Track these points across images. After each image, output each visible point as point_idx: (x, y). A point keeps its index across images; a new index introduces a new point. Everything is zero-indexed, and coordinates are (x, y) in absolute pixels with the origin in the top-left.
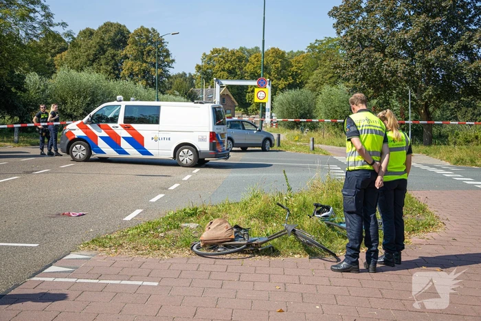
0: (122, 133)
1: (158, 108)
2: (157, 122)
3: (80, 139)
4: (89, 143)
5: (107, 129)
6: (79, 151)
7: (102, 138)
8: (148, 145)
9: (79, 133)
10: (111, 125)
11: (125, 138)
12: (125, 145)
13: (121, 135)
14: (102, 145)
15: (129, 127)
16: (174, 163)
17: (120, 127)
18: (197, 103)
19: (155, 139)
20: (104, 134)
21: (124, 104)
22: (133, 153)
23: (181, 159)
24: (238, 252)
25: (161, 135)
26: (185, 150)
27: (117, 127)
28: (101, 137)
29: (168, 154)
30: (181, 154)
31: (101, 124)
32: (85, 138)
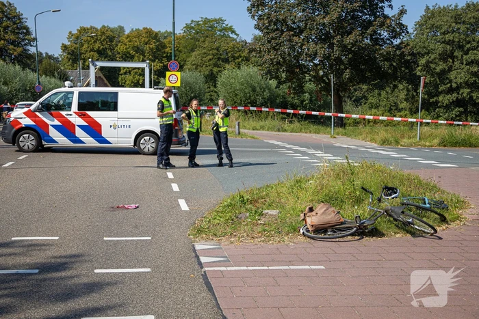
0: (77, 121)
1: (116, 94)
2: (115, 109)
3: (28, 128)
4: (39, 132)
5: (60, 117)
6: (28, 141)
7: (55, 127)
8: (106, 133)
9: (26, 121)
10: (64, 113)
11: (80, 126)
12: (80, 133)
13: (76, 124)
14: (54, 133)
15: (84, 115)
16: (135, 151)
17: (74, 115)
18: (157, 89)
19: (115, 127)
20: (56, 122)
21: (76, 90)
22: (89, 141)
23: (142, 147)
24: (352, 235)
25: (120, 123)
26: (147, 138)
27: (71, 115)
28: (52, 126)
29: (129, 142)
30: (142, 141)
31: (52, 112)
32: (33, 127)
